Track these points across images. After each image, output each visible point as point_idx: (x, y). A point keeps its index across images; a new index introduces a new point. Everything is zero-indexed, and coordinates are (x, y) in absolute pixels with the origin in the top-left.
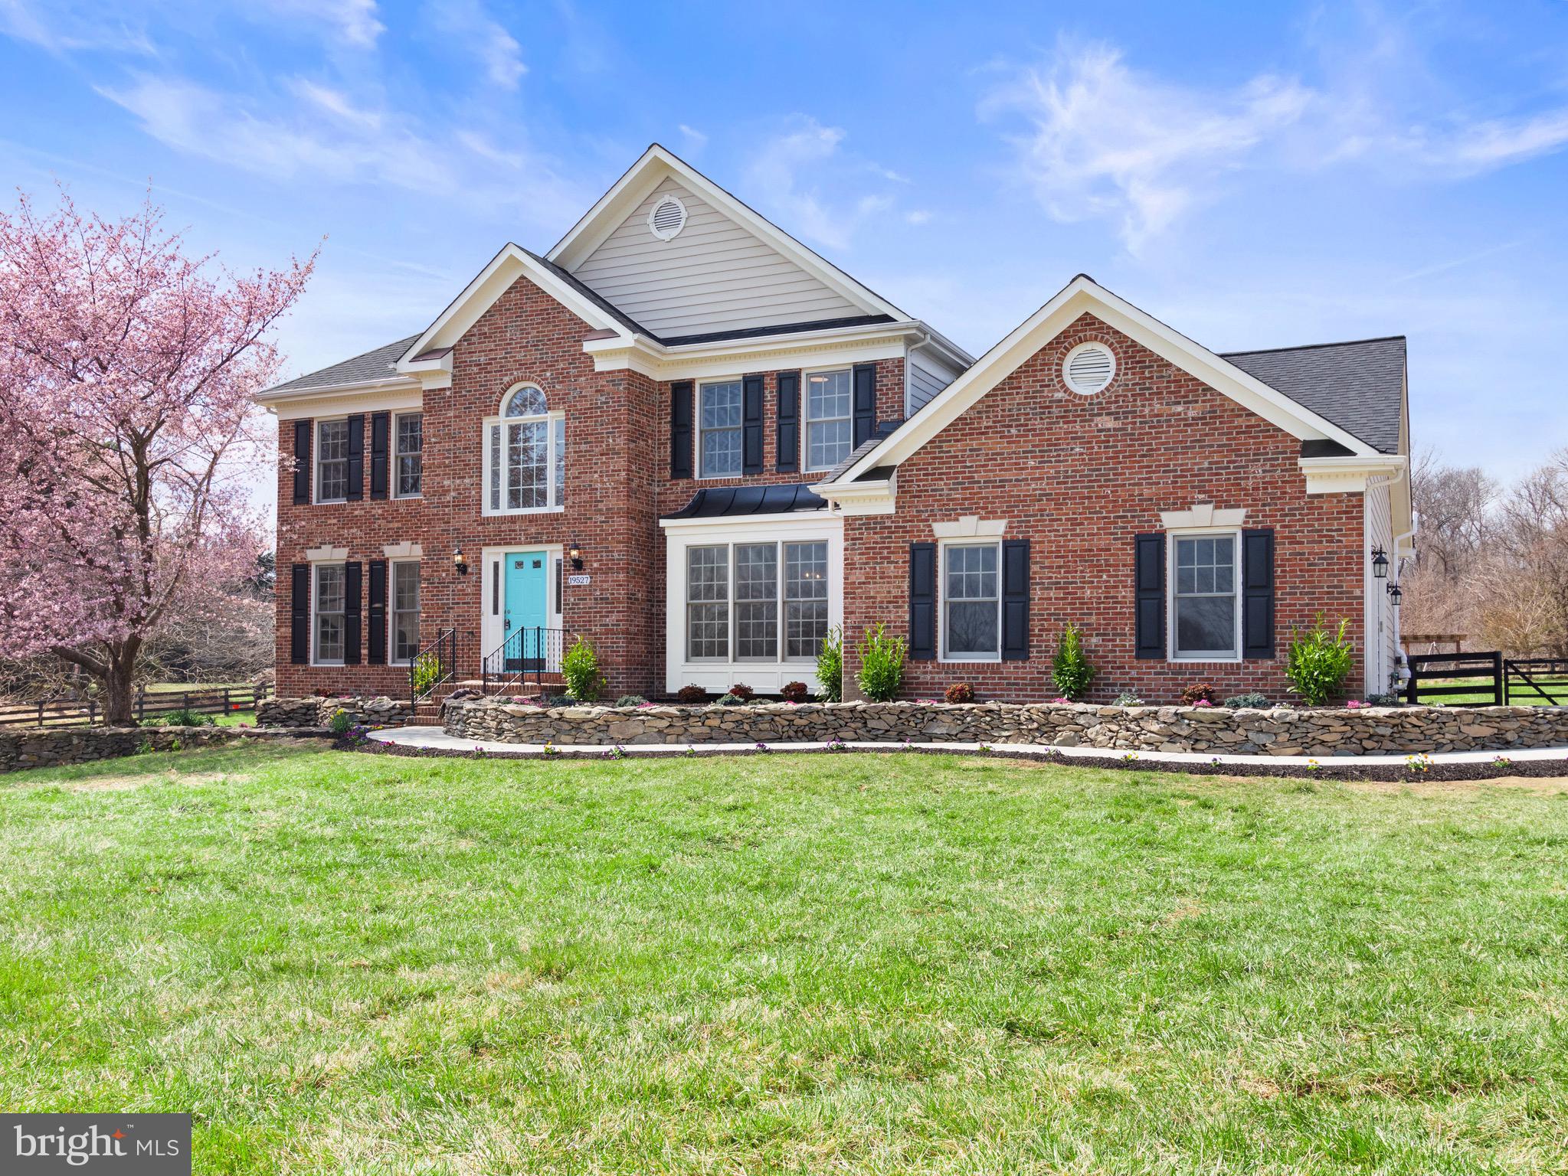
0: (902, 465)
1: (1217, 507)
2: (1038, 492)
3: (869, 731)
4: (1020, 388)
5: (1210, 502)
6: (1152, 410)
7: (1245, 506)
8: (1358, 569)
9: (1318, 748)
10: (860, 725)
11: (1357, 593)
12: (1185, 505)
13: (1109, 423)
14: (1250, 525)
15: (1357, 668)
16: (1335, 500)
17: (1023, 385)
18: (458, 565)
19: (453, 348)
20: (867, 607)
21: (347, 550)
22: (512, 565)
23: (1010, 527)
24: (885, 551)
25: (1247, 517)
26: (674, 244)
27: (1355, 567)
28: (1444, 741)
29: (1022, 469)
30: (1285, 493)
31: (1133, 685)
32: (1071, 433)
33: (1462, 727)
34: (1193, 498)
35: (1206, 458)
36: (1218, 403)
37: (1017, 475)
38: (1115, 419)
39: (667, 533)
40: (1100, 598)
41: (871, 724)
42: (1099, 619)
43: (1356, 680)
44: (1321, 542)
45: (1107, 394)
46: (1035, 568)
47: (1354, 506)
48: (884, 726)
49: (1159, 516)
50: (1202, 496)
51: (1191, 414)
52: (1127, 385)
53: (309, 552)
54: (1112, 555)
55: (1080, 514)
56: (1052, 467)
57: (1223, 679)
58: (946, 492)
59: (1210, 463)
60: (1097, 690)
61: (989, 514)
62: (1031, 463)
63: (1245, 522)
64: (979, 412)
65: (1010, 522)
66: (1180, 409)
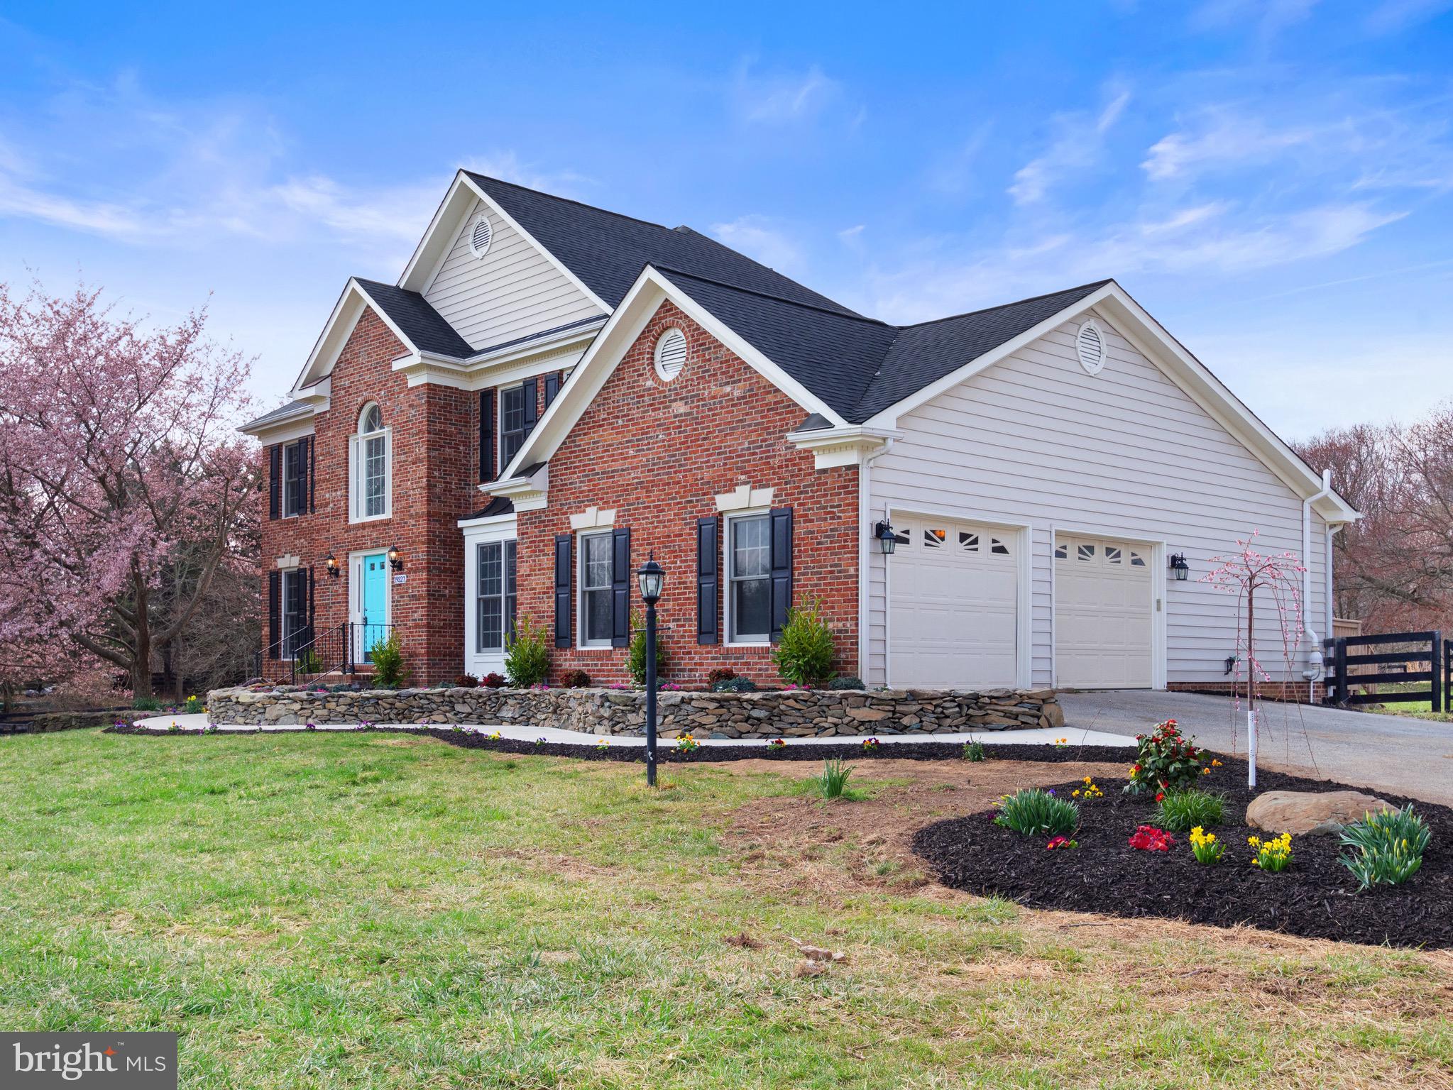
0: (551, 461)
1: (753, 488)
2: (636, 481)
3: (455, 714)
4: (624, 379)
5: (748, 483)
6: (710, 393)
7: (774, 485)
8: (853, 547)
9: (698, 731)
10: (448, 708)
11: (852, 571)
12: (730, 487)
13: (680, 408)
14: (776, 505)
15: (851, 650)
16: (836, 474)
17: (626, 376)
18: (330, 569)
19: (330, 375)
20: (531, 598)
21: (298, 558)
22: (368, 567)
23: (618, 517)
24: (542, 544)
25: (775, 496)
26: (487, 260)
27: (850, 544)
28: (826, 725)
29: (625, 459)
30: (800, 470)
31: (697, 670)
32: (656, 420)
33: (848, 709)
34: (737, 479)
35: (746, 438)
36: (754, 381)
37: (623, 465)
38: (686, 403)
39: (465, 533)
40: (675, 584)
41: (458, 708)
42: (674, 605)
43: (850, 663)
44: (825, 519)
45: (680, 379)
46: (634, 556)
47: (850, 480)
48: (467, 709)
49: (714, 499)
50: (743, 477)
51: (737, 393)
52: (693, 369)
53: (279, 560)
54: (683, 541)
55: (663, 500)
56: (645, 455)
57: (757, 663)
58: (578, 485)
59: (750, 443)
60: (673, 676)
61: (604, 506)
62: (631, 452)
63: (773, 502)
64: (599, 406)
65: (618, 512)
66: (728, 389)
